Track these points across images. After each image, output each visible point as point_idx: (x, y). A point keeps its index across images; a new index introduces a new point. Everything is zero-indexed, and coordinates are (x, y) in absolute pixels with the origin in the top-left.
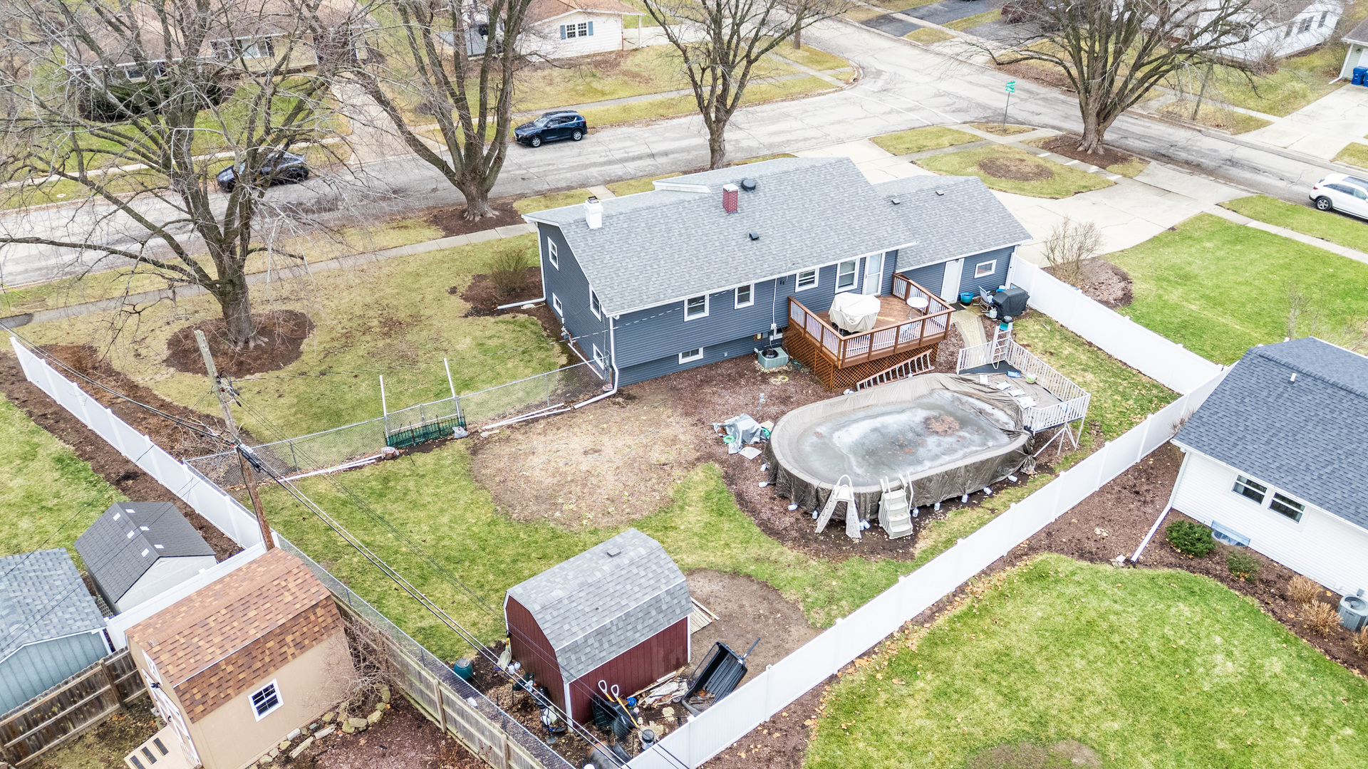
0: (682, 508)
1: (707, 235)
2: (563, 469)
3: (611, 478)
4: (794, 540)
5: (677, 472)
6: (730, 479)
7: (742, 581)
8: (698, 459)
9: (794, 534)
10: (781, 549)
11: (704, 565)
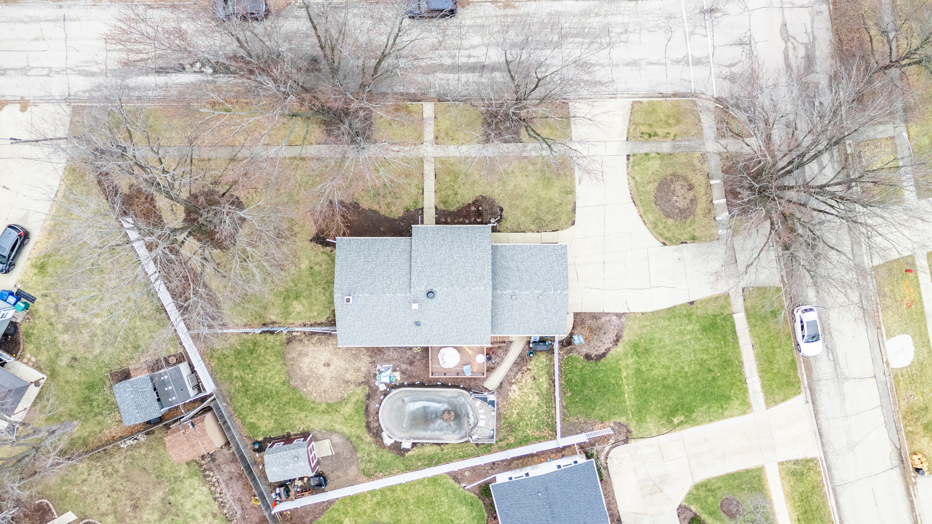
0: (346, 404)
1: (397, 317)
2: (314, 370)
3: (328, 381)
4: (374, 434)
5: (352, 387)
6: (369, 397)
7: (349, 442)
8: (362, 383)
9: (375, 431)
10: (367, 435)
11: (340, 431)
